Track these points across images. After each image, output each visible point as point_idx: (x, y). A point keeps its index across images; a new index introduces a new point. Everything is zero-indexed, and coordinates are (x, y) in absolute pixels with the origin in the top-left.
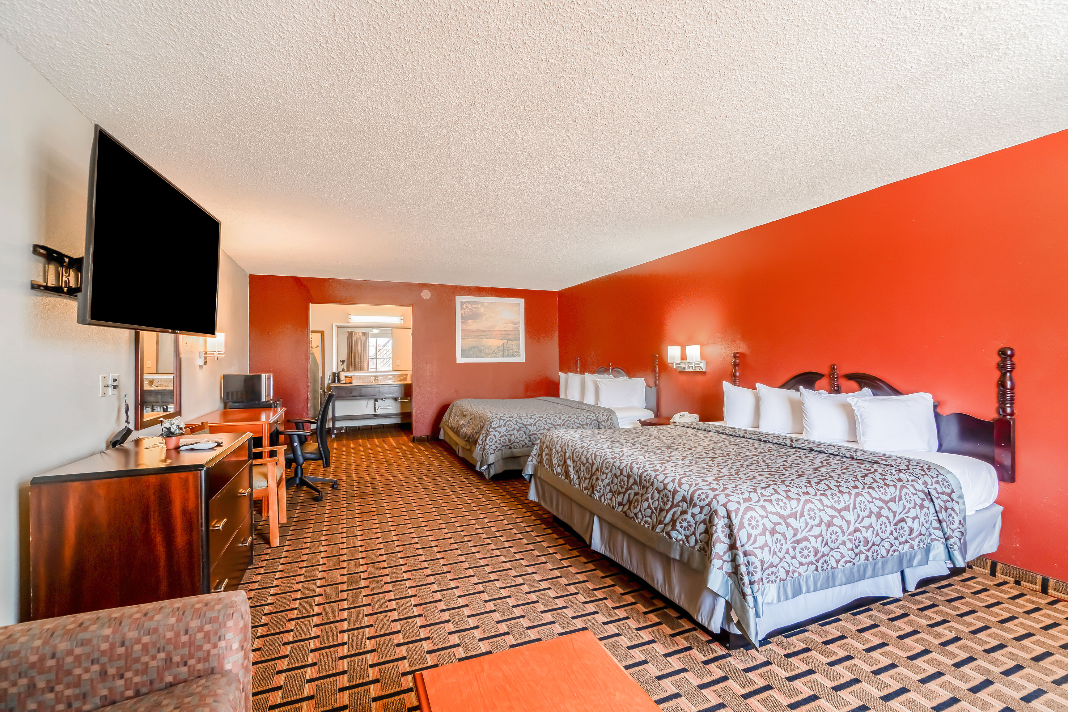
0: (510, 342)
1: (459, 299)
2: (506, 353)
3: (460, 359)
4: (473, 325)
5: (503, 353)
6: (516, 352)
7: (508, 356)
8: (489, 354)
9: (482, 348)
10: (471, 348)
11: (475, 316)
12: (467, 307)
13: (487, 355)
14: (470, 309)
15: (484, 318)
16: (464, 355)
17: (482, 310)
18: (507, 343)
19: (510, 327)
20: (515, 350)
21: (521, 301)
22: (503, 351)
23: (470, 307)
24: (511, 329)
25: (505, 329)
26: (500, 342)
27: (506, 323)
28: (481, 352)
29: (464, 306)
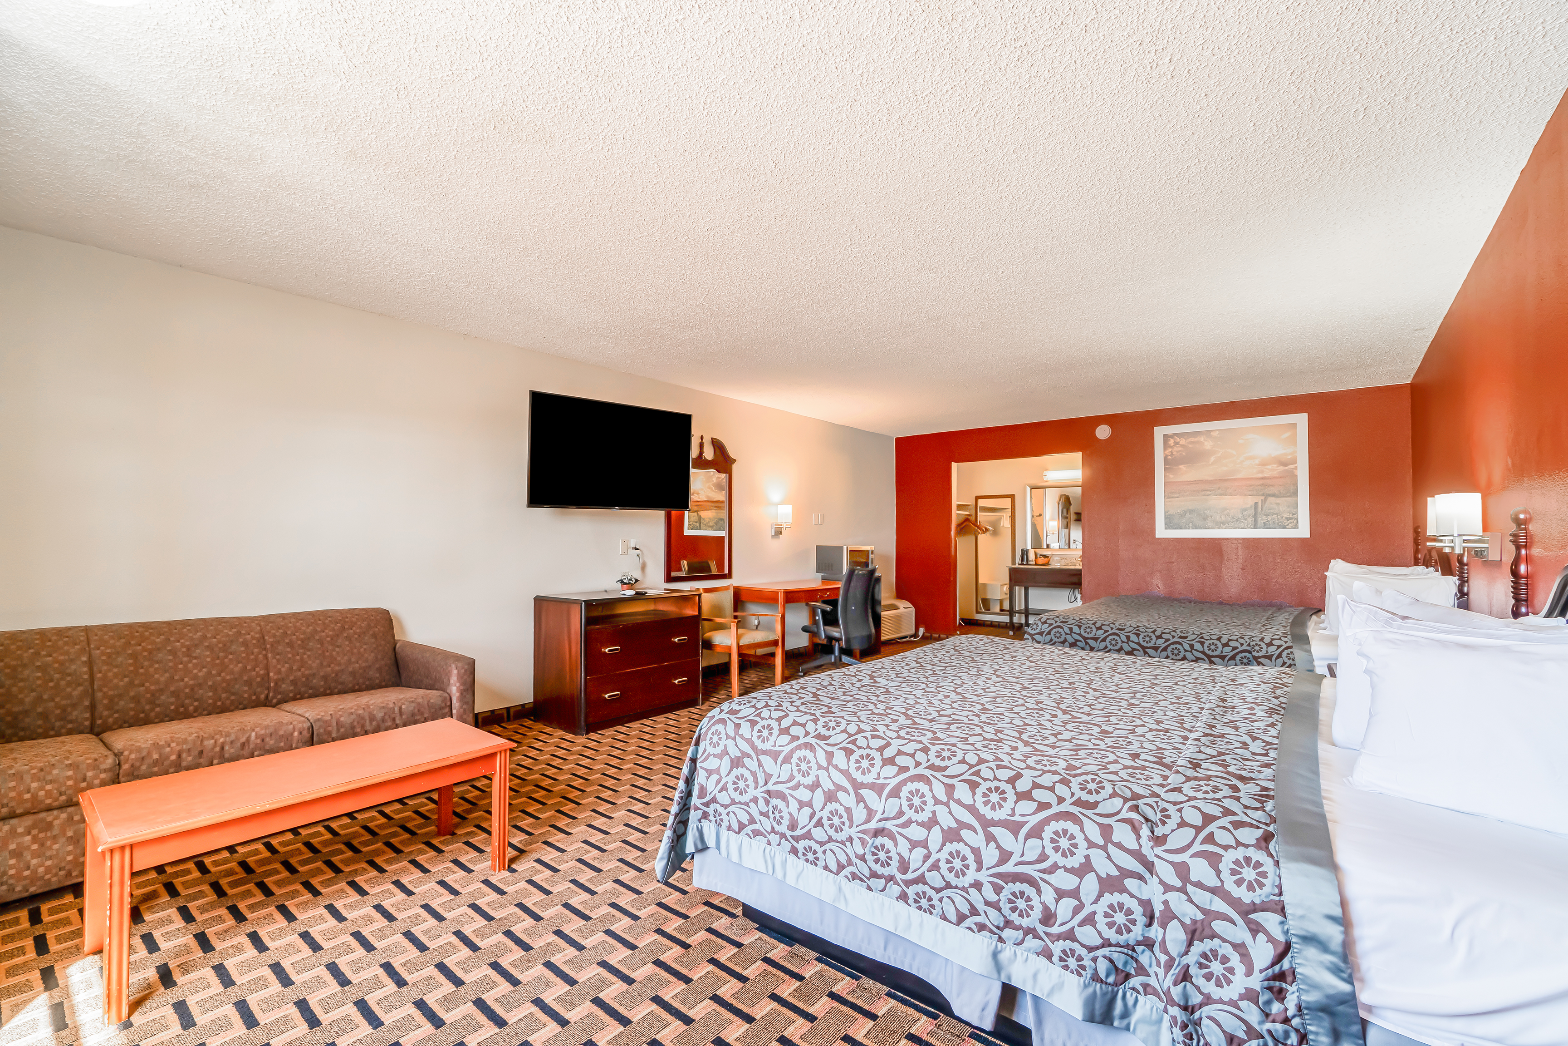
0: (1271, 500)
1: (1159, 432)
2: (1261, 520)
3: (1161, 532)
4: (1187, 474)
5: (1256, 521)
6: (1288, 519)
7: (1266, 526)
8: (1223, 523)
9: (1208, 512)
10: (1185, 512)
11: (1193, 458)
12: (1176, 443)
13: (1219, 525)
14: (1182, 446)
15: (1212, 459)
16: (1169, 525)
17: (1208, 445)
18: (1264, 502)
19: (1274, 470)
20: (1286, 515)
21: (1301, 420)
22: (1255, 516)
23: (1183, 441)
24: (1275, 474)
25: (1260, 475)
26: (1250, 501)
27: (1263, 464)
28: (1205, 519)
29: (1171, 442)
